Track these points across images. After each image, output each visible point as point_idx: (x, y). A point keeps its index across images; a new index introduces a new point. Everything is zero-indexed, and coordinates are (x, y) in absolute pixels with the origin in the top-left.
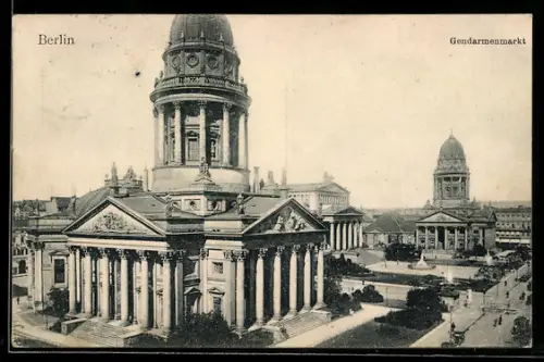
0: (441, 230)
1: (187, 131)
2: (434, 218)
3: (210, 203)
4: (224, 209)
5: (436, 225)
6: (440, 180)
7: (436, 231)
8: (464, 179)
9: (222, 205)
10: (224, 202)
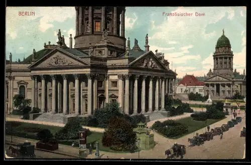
0: (218, 86)
1: (94, 17)
2: (214, 79)
3: (109, 52)
4: (116, 56)
5: (215, 83)
6: (217, 59)
7: (215, 86)
8: (230, 58)
9: (115, 54)
10: (116, 53)
